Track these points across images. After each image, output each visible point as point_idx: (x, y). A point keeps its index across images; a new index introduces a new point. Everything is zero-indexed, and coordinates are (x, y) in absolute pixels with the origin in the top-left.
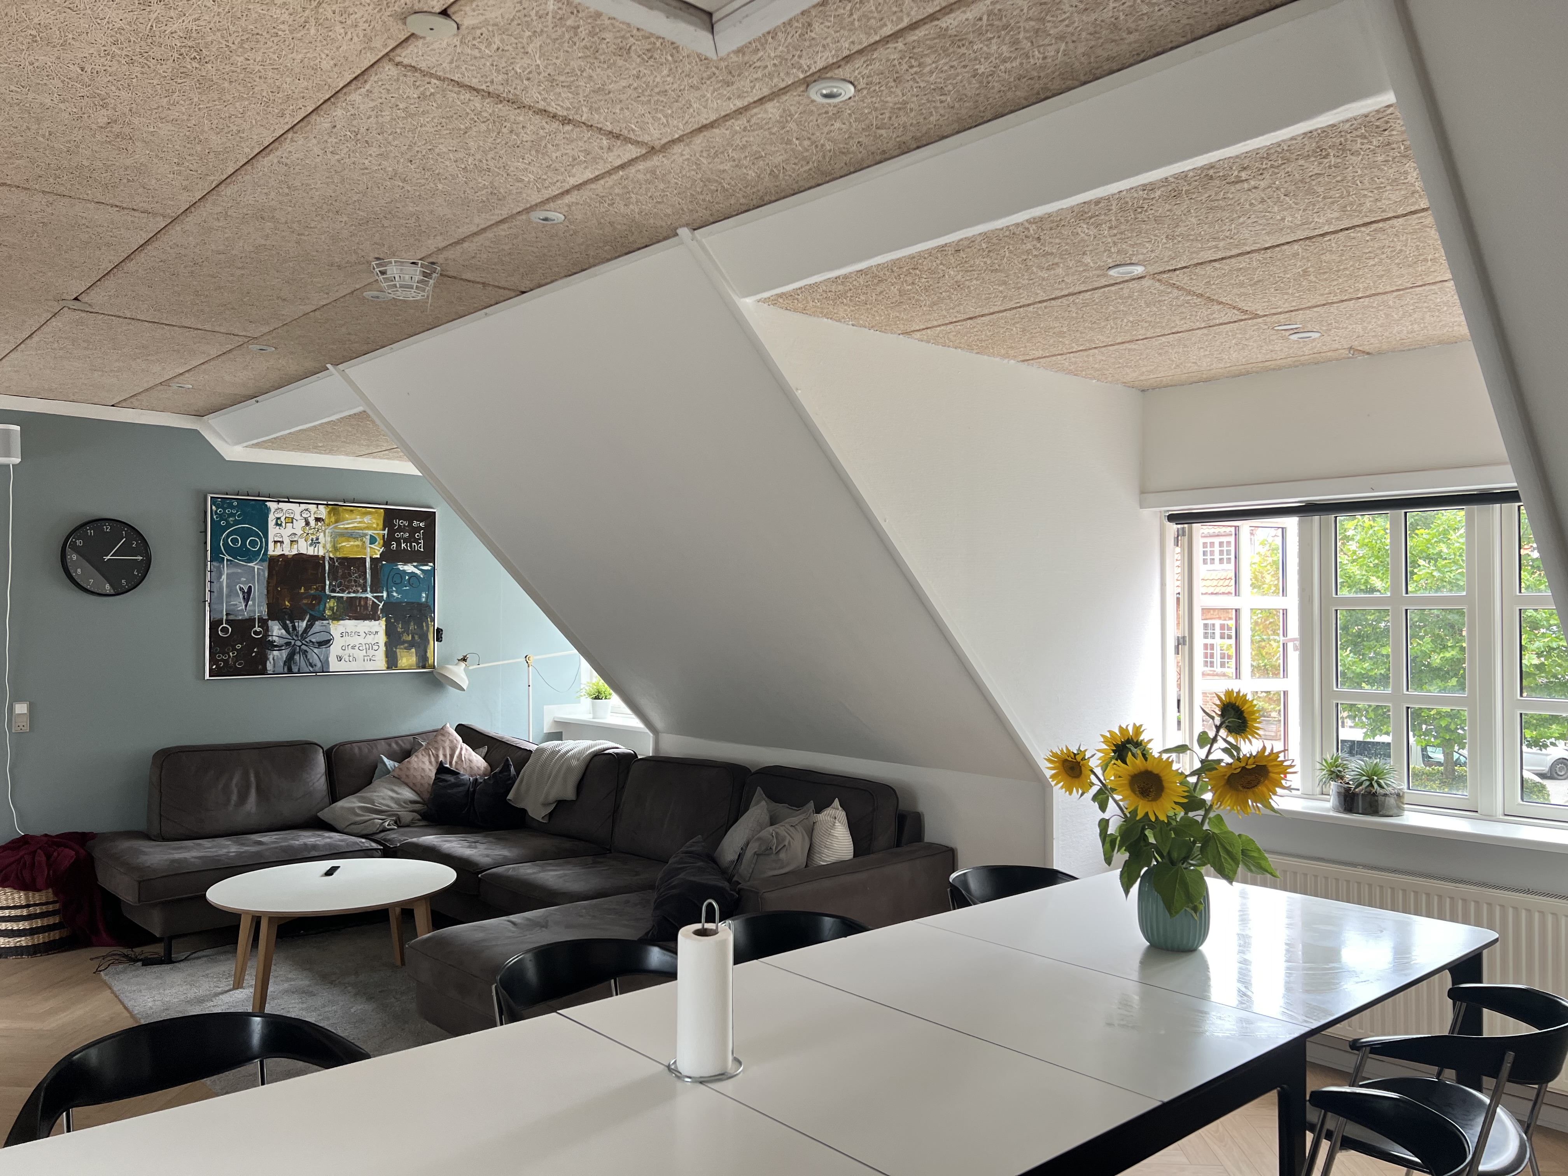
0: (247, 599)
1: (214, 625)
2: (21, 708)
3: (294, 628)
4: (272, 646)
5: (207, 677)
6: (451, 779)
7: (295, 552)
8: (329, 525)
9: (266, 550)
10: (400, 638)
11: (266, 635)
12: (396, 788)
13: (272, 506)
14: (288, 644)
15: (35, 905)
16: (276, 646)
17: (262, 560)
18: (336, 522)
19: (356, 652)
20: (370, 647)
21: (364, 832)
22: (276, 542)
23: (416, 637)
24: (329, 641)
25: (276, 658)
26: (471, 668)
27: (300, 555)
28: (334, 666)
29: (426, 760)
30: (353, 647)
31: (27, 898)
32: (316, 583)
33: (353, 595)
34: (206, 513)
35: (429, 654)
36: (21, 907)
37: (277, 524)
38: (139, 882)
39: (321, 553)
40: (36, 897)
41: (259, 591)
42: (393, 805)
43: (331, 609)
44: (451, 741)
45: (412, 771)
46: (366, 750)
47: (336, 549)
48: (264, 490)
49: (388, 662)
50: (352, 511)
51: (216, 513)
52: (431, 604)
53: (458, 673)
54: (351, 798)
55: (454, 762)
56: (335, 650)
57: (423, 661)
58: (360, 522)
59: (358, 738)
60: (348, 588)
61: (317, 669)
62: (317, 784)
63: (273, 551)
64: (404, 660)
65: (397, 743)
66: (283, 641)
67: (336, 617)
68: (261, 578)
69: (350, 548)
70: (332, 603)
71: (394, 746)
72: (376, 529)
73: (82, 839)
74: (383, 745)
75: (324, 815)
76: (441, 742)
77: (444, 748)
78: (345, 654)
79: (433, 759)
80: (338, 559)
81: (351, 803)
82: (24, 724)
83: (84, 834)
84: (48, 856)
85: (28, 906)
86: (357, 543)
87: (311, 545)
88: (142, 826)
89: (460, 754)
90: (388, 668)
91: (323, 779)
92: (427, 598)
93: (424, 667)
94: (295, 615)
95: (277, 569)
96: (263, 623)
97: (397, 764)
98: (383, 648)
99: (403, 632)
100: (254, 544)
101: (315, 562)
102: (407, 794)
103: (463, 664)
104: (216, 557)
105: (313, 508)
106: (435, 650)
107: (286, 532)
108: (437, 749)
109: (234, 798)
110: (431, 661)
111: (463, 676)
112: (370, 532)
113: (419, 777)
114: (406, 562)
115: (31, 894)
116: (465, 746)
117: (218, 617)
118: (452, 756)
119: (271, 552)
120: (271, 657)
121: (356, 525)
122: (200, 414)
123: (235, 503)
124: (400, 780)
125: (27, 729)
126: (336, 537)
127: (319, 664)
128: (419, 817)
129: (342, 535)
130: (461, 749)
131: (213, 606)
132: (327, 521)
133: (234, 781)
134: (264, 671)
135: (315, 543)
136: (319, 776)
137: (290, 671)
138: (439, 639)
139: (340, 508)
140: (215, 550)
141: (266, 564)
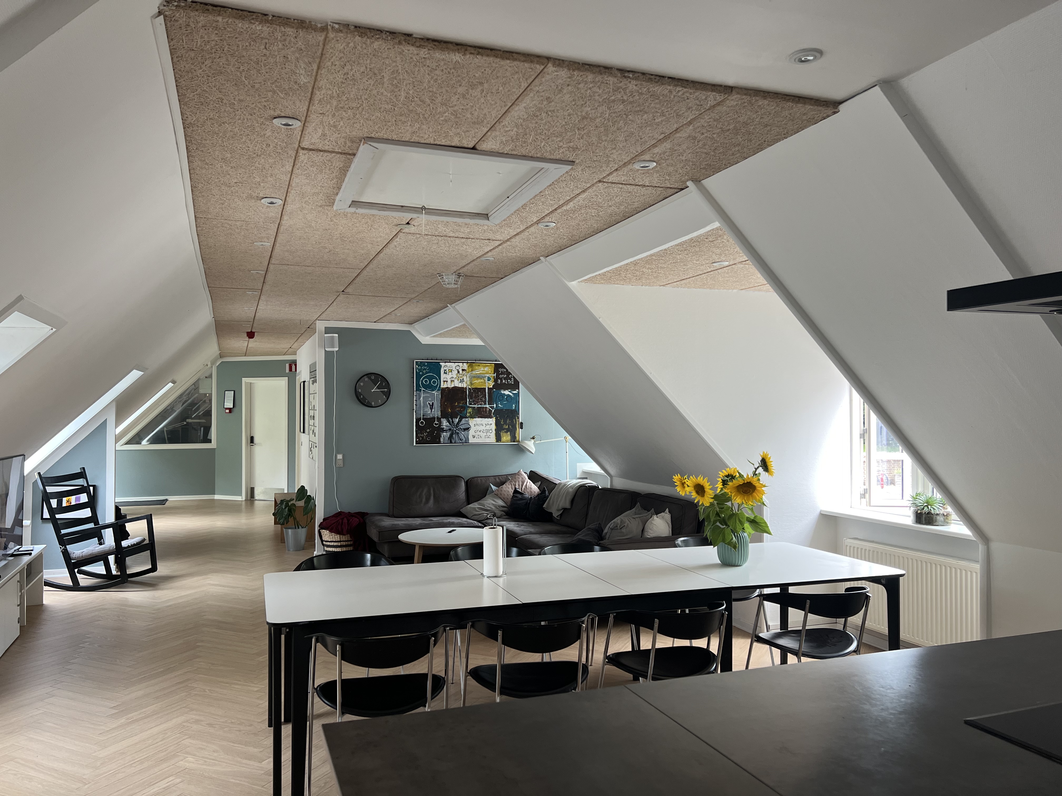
0: (431, 409)
1: (418, 420)
2: (340, 457)
3: (453, 421)
4: (443, 430)
5: (415, 444)
6: (520, 496)
7: (453, 386)
8: (468, 372)
9: (440, 385)
10: (502, 427)
11: (440, 425)
12: (496, 500)
13: (442, 364)
14: (450, 429)
15: (343, 541)
16: (445, 430)
17: (438, 390)
18: (472, 371)
19: (481, 434)
20: (488, 431)
21: (479, 519)
22: (444, 381)
23: (510, 427)
24: (469, 428)
25: (445, 435)
26: (537, 442)
27: (455, 387)
28: (471, 440)
29: (510, 486)
30: (480, 431)
31: (340, 538)
32: (463, 400)
33: (480, 406)
34: (413, 368)
35: (517, 435)
36: (338, 542)
37: (445, 373)
38: (379, 532)
39: (465, 386)
40: (344, 538)
41: (437, 405)
42: (493, 508)
43: (470, 413)
44: (522, 478)
45: (503, 491)
46: (484, 481)
47: (471, 384)
48: (439, 357)
49: (496, 439)
50: (479, 365)
51: (418, 369)
52: (517, 410)
53: (530, 445)
54: (475, 503)
55: (523, 489)
56: (471, 432)
57: (514, 438)
58: (483, 371)
59: (480, 475)
60: (477, 403)
61: (463, 441)
62: (461, 496)
63: (443, 385)
64: (505, 438)
65: (499, 478)
66: (448, 428)
67: (472, 417)
68: (438, 398)
69: (478, 383)
70: (470, 410)
71: (497, 479)
72: (490, 374)
73: (362, 515)
74: (492, 479)
75: (463, 511)
76: (517, 478)
77: (519, 482)
78: (476, 435)
79: (513, 487)
80: (473, 389)
81: (475, 505)
82: (340, 463)
83: (364, 513)
84: (348, 520)
85: (340, 541)
86: (481, 381)
87: (460, 382)
88: (386, 511)
89: (526, 485)
90: (497, 441)
91: (464, 493)
92: (515, 407)
93: (514, 442)
94: (453, 416)
95: (445, 394)
96: (439, 419)
97: (497, 488)
98: (494, 432)
99: (504, 424)
100: (434, 382)
101: (462, 390)
102: (501, 503)
103: (533, 441)
104: (418, 389)
105: (461, 364)
106: (520, 433)
107: (448, 377)
108: (515, 482)
109: (424, 500)
110: (517, 439)
111: (533, 447)
112: (488, 375)
113: (506, 495)
114: (505, 390)
115: (341, 536)
116: (529, 481)
117: (419, 417)
118: (522, 486)
119: (442, 386)
120: (442, 436)
121: (481, 372)
122: (411, 323)
123: (426, 364)
124: (498, 496)
125: (342, 465)
126: (471, 378)
127: (464, 440)
128: (505, 514)
129: (474, 377)
130: (527, 482)
131: (417, 412)
132: (467, 371)
133: (424, 494)
134: (439, 442)
135: (462, 381)
136: (462, 492)
137: (451, 442)
138: (522, 428)
139: (474, 364)
140: (418, 385)
141: (440, 392)
